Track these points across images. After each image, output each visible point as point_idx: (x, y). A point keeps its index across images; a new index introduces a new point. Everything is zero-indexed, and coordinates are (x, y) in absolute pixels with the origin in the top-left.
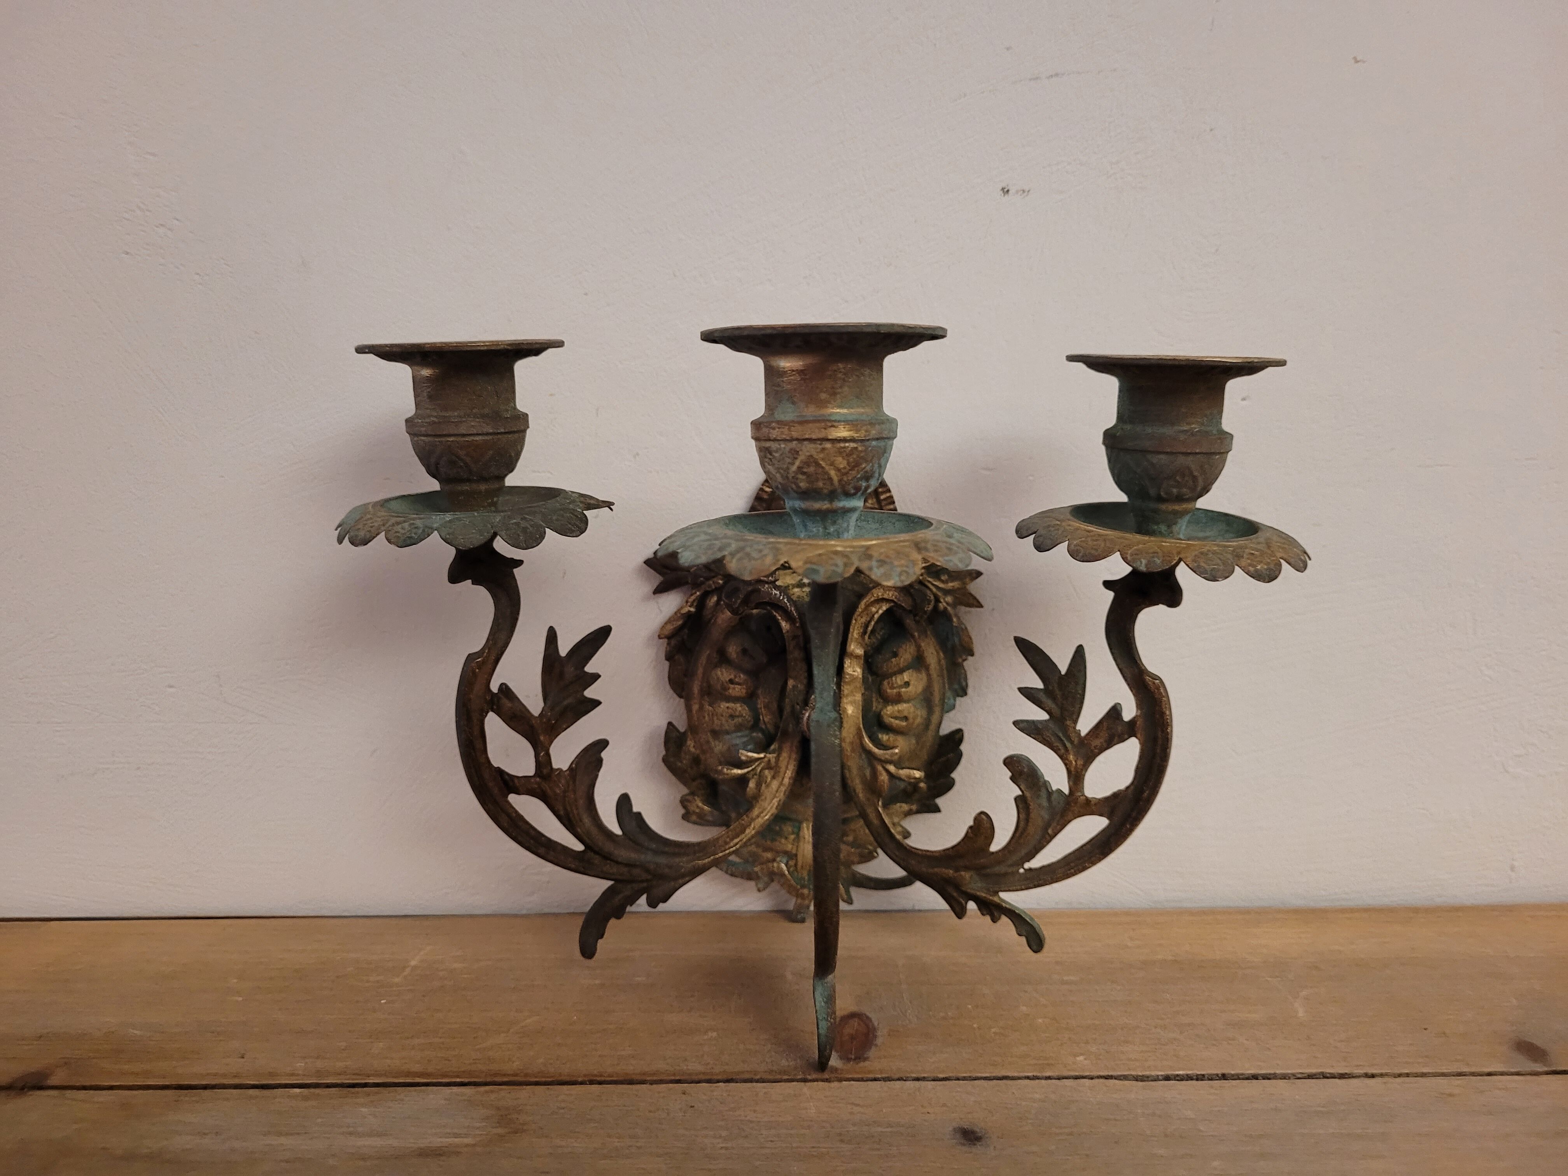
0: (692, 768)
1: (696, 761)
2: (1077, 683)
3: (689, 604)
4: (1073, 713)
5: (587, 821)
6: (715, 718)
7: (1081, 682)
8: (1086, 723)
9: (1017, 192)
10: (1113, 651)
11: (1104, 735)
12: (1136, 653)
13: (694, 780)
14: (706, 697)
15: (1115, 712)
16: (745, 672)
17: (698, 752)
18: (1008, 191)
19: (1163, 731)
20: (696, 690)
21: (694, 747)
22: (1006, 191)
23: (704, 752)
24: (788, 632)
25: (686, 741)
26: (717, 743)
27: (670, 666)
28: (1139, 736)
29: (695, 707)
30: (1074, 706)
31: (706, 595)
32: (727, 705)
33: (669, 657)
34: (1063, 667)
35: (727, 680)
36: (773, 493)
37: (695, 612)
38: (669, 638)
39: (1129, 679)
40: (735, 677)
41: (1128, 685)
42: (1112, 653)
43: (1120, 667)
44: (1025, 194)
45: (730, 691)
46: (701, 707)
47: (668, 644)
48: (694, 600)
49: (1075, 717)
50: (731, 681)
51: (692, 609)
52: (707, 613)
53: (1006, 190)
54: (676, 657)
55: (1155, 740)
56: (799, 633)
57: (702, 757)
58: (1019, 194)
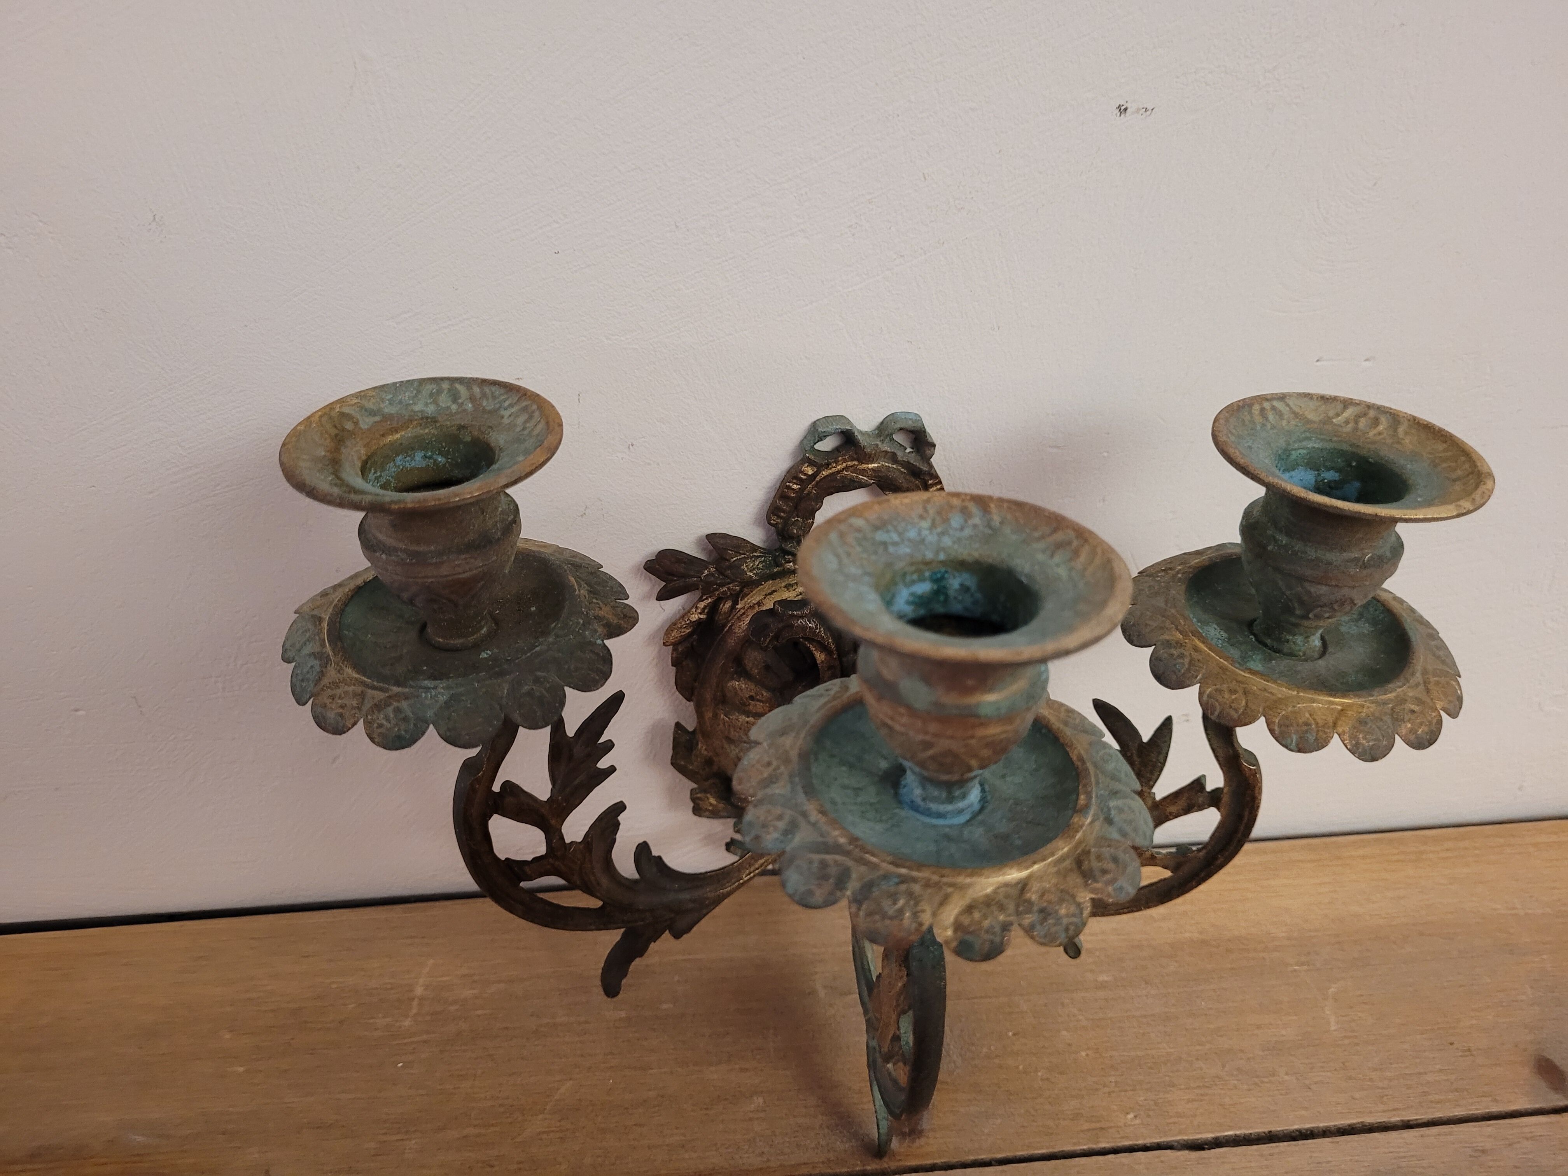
0: (704, 769)
1: (709, 762)
2: (1159, 753)
3: (699, 611)
4: (1150, 780)
5: (605, 881)
6: (732, 730)
7: (1165, 752)
8: (1163, 788)
9: (1138, 110)
10: (1208, 732)
11: (1182, 803)
12: (1235, 740)
13: (707, 779)
14: (720, 705)
15: (1198, 784)
16: (768, 689)
17: (710, 754)
18: (1126, 109)
19: (1250, 813)
20: (708, 696)
21: (705, 749)
22: (1122, 110)
23: (717, 755)
24: (822, 662)
25: (697, 745)
26: (733, 747)
27: (677, 672)
28: (1222, 810)
29: (709, 715)
30: (1152, 774)
31: (719, 600)
32: (747, 719)
33: (676, 663)
34: (1146, 735)
35: (747, 696)
36: (801, 490)
37: (706, 618)
38: (675, 645)
39: (1221, 759)
40: (757, 694)
41: (1220, 764)
42: (1207, 734)
43: (1214, 747)
44: (1148, 113)
45: (751, 707)
46: (716, 716)
47: (673, 650)
48: (705, 607)
49: (1152, 783)
50: (752, 698)
51: (702, 616)
52: (719, 618)
53: (1123, 108)
54: (684, 663)
55: (1240, 817)
56: (837, 663)
57: (716, 759)
58: (1141, 112)
